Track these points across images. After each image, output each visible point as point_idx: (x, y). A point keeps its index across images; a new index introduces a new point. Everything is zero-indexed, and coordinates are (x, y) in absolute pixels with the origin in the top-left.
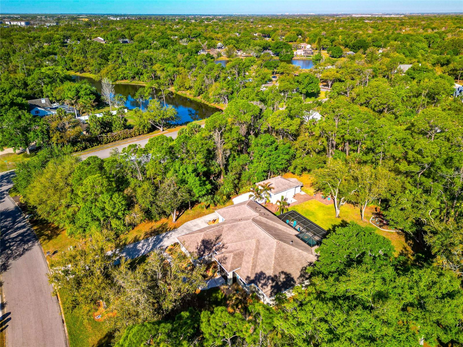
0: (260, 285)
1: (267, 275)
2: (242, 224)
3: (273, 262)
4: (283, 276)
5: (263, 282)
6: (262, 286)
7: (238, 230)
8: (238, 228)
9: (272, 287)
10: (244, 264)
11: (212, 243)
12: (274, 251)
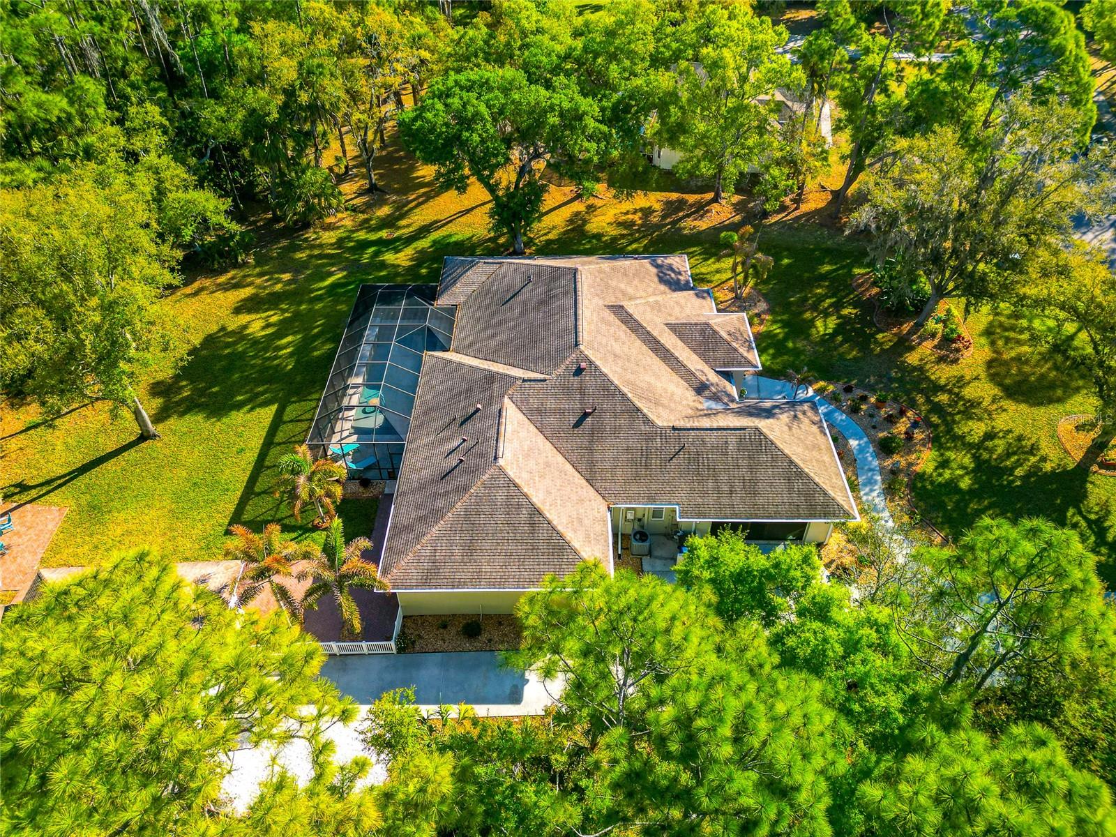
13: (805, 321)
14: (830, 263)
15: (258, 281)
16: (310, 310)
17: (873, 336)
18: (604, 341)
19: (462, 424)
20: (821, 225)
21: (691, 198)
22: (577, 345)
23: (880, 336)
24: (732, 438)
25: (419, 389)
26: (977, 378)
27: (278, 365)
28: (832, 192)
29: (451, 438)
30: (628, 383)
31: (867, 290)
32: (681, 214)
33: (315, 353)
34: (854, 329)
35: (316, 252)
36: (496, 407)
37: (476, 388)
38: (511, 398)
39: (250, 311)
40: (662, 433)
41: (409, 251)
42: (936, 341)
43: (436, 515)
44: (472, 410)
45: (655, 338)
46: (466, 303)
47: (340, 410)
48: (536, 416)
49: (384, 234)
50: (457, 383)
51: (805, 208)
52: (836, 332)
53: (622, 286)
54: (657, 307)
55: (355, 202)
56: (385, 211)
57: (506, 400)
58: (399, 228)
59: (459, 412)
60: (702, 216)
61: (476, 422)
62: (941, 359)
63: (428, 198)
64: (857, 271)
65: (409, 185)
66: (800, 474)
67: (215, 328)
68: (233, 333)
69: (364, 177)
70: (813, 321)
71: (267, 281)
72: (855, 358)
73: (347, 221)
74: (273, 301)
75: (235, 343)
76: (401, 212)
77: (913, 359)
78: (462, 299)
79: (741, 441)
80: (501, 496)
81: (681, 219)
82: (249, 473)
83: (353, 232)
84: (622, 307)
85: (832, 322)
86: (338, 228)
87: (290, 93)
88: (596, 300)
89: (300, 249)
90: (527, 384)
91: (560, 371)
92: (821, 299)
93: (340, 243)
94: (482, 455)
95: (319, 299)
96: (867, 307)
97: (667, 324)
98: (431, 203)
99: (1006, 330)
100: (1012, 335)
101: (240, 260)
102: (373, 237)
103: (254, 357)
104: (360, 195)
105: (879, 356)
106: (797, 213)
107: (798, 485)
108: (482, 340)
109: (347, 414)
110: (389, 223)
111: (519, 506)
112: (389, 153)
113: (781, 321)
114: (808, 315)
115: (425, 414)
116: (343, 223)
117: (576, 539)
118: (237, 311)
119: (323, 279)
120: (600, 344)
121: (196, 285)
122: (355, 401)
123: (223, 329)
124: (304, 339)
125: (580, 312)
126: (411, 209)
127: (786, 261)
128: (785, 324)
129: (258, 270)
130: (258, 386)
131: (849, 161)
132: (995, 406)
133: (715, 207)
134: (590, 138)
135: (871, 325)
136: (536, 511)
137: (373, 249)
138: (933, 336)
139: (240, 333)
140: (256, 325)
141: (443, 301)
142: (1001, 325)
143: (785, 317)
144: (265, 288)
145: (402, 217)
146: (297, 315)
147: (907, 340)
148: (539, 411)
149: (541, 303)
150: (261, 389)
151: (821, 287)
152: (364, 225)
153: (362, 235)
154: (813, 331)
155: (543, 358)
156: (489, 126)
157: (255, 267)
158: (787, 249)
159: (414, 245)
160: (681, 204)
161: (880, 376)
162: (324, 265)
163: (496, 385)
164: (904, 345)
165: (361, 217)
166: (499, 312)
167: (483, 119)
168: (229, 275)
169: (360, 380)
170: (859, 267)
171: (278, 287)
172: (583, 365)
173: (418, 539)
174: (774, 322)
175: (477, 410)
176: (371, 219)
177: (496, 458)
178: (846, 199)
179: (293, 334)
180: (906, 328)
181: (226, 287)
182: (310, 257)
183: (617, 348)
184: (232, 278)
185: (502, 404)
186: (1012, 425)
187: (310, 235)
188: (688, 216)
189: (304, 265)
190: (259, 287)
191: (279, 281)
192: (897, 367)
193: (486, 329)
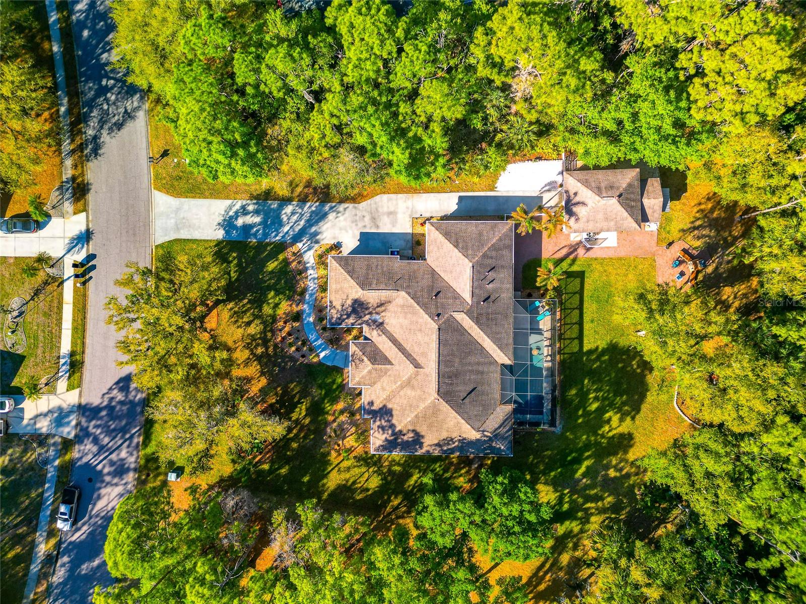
0: (378, 423)
1: (394, 421)
2: (422, 318)
3: (409, 419)
4: (411, 435)
5: (384, 423)
6: (379, 427)
7: (412, 323)
8: (414, 319)
9: (386, 440)
10: (378, 386)
11: (367, 309)
12: (422, 406)
18: (426, 338)
19: (489, 297)
24: (374, 286)
29: (494, 290)
30: (415, 313)
36: (475, 301)
40: (403, 289)
44: (486, 304)
46: (497, 404)
48: (457, 297)
57: (470, 303)
59: (491, 307)
61: (483, 294)
66: (348, 272)
78: (498, 409)
79: (371, 285)
80: (470, 252)
84: (415, 367)
88: (428, 371)
91: (447, 316)
97: (390, 363)
107: (350, 268)
111: (462, 248)
115: (507, 315)
117: (441, 238)
136: (456, 246)
140: (615, 422)
150: (597, 364)
172: (436, 318)
175: (483, 302)
179: (593, 412)
183: (419, 337)
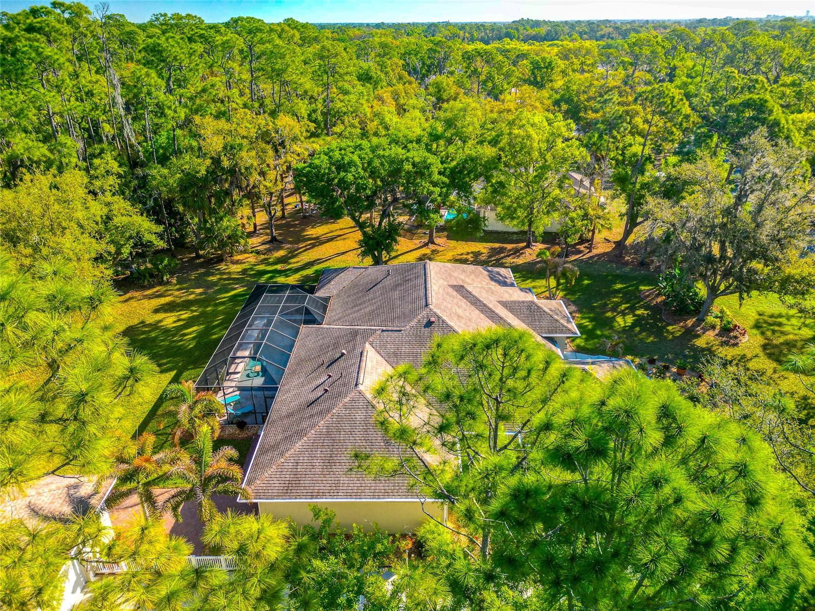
13: (607, 318)
14: (622, 283)
15: (177, 293)
16: (214, 311)
17: (664, 327)
18: (449, 306)
19: (329, 366)
20: (610, 261)
21: (509, 246)
22: (427, 305)
23: (670, 328)
25: (295, 350)
26: (756, 356)
27: (182, 345)
28: (614, 242)
29: (319, 376)
31: (653, 299)
32: (502, 255)
33: (214, 337)
34: (647, 323)
35: (225, 277)
36: (358, 351)
37: (342, 341)
38: (371, 344)
39: (166, 311)
41: (297, 276)
42: (717, 331)
43: (301, 434)
44: (338, 355)
45: (490, 309)
46: (338, 295)
47: (228, 374)
48: (392, 358)
49: (278, 267)
50: (327, 340)
51: (595, 252)
52: (634, 325)
53: (463, 277)
54: (489, 291)
55: (258, 248)
56: (281, 253)
57: (367, 345)
58: (290, 264)
59: (327, 359)
60: (519, 256)
61: (341, 363)
62: (723, 344)
63: (313, 246)
64: (642, 288)
65: (299, 239)
67: (136, 322)
68: (150, 325)
69: (267, 234)
70: (614, 318)
71: (183, 293)
72: (652, 342)
73: (252, 259)
74: (186, 305)
75: (150, 332)
76: (293, 254)
77: (701, 342)
78: (335, 292)
81: (503, 258)
82: (142, 420)
83: (255, 265)
84: (463, 287)
85: (630, 319)
86: (244, 263)
87: (216, 161)
88: (441, 281)
89: (213, 274)
90: (385, 334)
91: (413, 323)
92: (617, 305)
93: (244, 272)
94: (344, 385)
95: (223, 303)
96: (656, 310)
97: (499, 302)
98: (316, 249)
99: (771, 325)
100: (776, 328)
101: (165, 278)
102: (270, 268)
103: (163, 341)
104: (263, 244)
105: (672, 341)
106: (590, 254)
108: (349, 314)
109: (233, 376)
110: (283, 260)
112: (287, 222)
113: (588, 318)
114: (609, 314)
115: (298, 364)
116: (249, 260)
118: (156, 311)
119: (228, 292)
120: (446, 307)
121: (128, 296)
122: (241, 367)
123: (142, 322)
124: (206, 328)
125: (429, 286)
126: (301, 252)
127: (586, 282)
128: (591, 320)
129: (178, 286)
130: (163, 359)
131: (625, 218)
132: (777, 375)
133: (528, 251)
134: (435, 184)
135: (661, 320)
137: (269, 275)
138: (713, 327)
139: (155, 326)
140: (169, 320)
141: (321, 293)
142: (766, 322)
143: (591, 315)
144: (181, 297)
145: (294, 257)
146: (203, 314)
147: (693, 331)
148: (395, 354)
149: (397, 286)
150: (165, 361)
151: (617, 297)
152: (265, 262)
153: (262, 267)
154: (616, 324)
155: (399, 317)
156: (360, 170)
157: (176, 285)
158: (587, 275)
159: (300, 273)
160: (502, 250)
161: (676, 354)
162: (230, 284)
163: (358, 337)
164: (690, 334)
165: (263, 257)
166: (363, 296)
167: (356, 166)
168: (155, 290)
169: (247, 353)
170: (644, 285)
171: (192, 297)
172: (433, 319)
173: (282, 454)
174: (582, 318)
175: (343, 354)
176: (270, 258)
177: (356, 385)
178: (625, 246)
179: (198, 325)
180: (690, 323)
181: (149, 297)
182: (220, 279)
183: (460, 312)
184: (157, 292)
185: (364, 348)
186: (795, 389)
187: (222, 266)
188: (509, 256)
189: (215, 284)
190: (177, 297)
191: (193, 293)
192: (689, 348)
193: (353, 307)
